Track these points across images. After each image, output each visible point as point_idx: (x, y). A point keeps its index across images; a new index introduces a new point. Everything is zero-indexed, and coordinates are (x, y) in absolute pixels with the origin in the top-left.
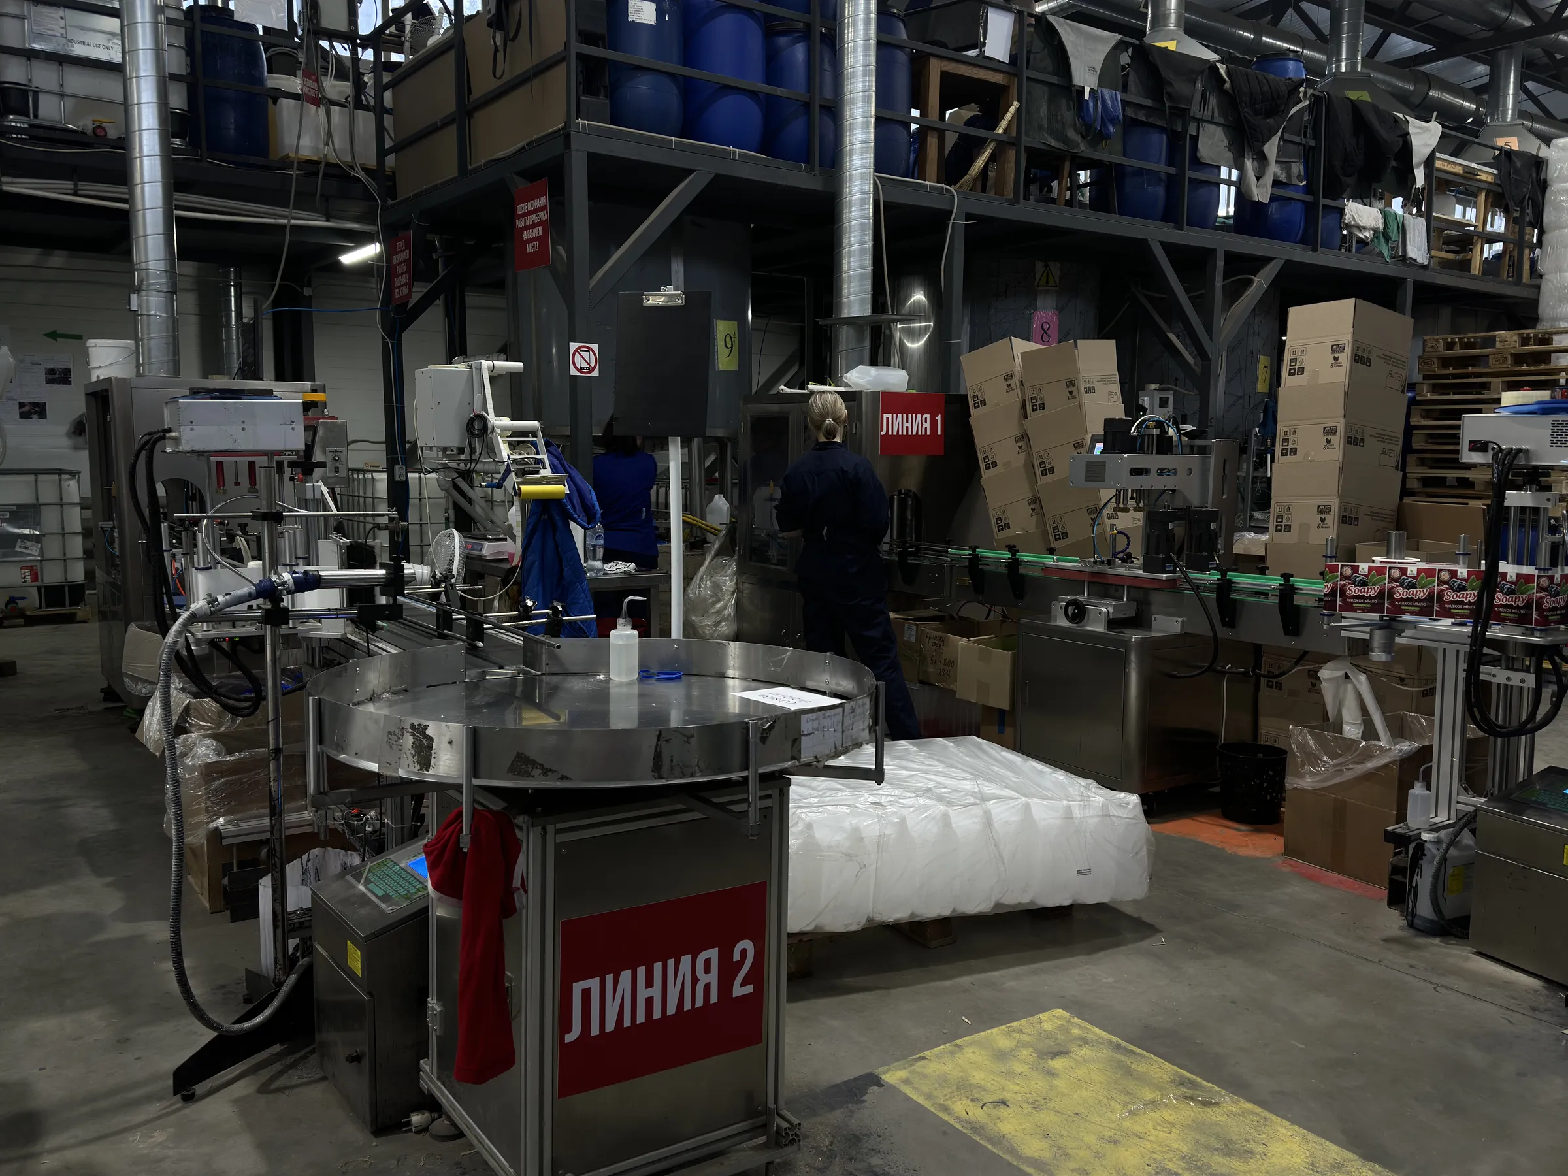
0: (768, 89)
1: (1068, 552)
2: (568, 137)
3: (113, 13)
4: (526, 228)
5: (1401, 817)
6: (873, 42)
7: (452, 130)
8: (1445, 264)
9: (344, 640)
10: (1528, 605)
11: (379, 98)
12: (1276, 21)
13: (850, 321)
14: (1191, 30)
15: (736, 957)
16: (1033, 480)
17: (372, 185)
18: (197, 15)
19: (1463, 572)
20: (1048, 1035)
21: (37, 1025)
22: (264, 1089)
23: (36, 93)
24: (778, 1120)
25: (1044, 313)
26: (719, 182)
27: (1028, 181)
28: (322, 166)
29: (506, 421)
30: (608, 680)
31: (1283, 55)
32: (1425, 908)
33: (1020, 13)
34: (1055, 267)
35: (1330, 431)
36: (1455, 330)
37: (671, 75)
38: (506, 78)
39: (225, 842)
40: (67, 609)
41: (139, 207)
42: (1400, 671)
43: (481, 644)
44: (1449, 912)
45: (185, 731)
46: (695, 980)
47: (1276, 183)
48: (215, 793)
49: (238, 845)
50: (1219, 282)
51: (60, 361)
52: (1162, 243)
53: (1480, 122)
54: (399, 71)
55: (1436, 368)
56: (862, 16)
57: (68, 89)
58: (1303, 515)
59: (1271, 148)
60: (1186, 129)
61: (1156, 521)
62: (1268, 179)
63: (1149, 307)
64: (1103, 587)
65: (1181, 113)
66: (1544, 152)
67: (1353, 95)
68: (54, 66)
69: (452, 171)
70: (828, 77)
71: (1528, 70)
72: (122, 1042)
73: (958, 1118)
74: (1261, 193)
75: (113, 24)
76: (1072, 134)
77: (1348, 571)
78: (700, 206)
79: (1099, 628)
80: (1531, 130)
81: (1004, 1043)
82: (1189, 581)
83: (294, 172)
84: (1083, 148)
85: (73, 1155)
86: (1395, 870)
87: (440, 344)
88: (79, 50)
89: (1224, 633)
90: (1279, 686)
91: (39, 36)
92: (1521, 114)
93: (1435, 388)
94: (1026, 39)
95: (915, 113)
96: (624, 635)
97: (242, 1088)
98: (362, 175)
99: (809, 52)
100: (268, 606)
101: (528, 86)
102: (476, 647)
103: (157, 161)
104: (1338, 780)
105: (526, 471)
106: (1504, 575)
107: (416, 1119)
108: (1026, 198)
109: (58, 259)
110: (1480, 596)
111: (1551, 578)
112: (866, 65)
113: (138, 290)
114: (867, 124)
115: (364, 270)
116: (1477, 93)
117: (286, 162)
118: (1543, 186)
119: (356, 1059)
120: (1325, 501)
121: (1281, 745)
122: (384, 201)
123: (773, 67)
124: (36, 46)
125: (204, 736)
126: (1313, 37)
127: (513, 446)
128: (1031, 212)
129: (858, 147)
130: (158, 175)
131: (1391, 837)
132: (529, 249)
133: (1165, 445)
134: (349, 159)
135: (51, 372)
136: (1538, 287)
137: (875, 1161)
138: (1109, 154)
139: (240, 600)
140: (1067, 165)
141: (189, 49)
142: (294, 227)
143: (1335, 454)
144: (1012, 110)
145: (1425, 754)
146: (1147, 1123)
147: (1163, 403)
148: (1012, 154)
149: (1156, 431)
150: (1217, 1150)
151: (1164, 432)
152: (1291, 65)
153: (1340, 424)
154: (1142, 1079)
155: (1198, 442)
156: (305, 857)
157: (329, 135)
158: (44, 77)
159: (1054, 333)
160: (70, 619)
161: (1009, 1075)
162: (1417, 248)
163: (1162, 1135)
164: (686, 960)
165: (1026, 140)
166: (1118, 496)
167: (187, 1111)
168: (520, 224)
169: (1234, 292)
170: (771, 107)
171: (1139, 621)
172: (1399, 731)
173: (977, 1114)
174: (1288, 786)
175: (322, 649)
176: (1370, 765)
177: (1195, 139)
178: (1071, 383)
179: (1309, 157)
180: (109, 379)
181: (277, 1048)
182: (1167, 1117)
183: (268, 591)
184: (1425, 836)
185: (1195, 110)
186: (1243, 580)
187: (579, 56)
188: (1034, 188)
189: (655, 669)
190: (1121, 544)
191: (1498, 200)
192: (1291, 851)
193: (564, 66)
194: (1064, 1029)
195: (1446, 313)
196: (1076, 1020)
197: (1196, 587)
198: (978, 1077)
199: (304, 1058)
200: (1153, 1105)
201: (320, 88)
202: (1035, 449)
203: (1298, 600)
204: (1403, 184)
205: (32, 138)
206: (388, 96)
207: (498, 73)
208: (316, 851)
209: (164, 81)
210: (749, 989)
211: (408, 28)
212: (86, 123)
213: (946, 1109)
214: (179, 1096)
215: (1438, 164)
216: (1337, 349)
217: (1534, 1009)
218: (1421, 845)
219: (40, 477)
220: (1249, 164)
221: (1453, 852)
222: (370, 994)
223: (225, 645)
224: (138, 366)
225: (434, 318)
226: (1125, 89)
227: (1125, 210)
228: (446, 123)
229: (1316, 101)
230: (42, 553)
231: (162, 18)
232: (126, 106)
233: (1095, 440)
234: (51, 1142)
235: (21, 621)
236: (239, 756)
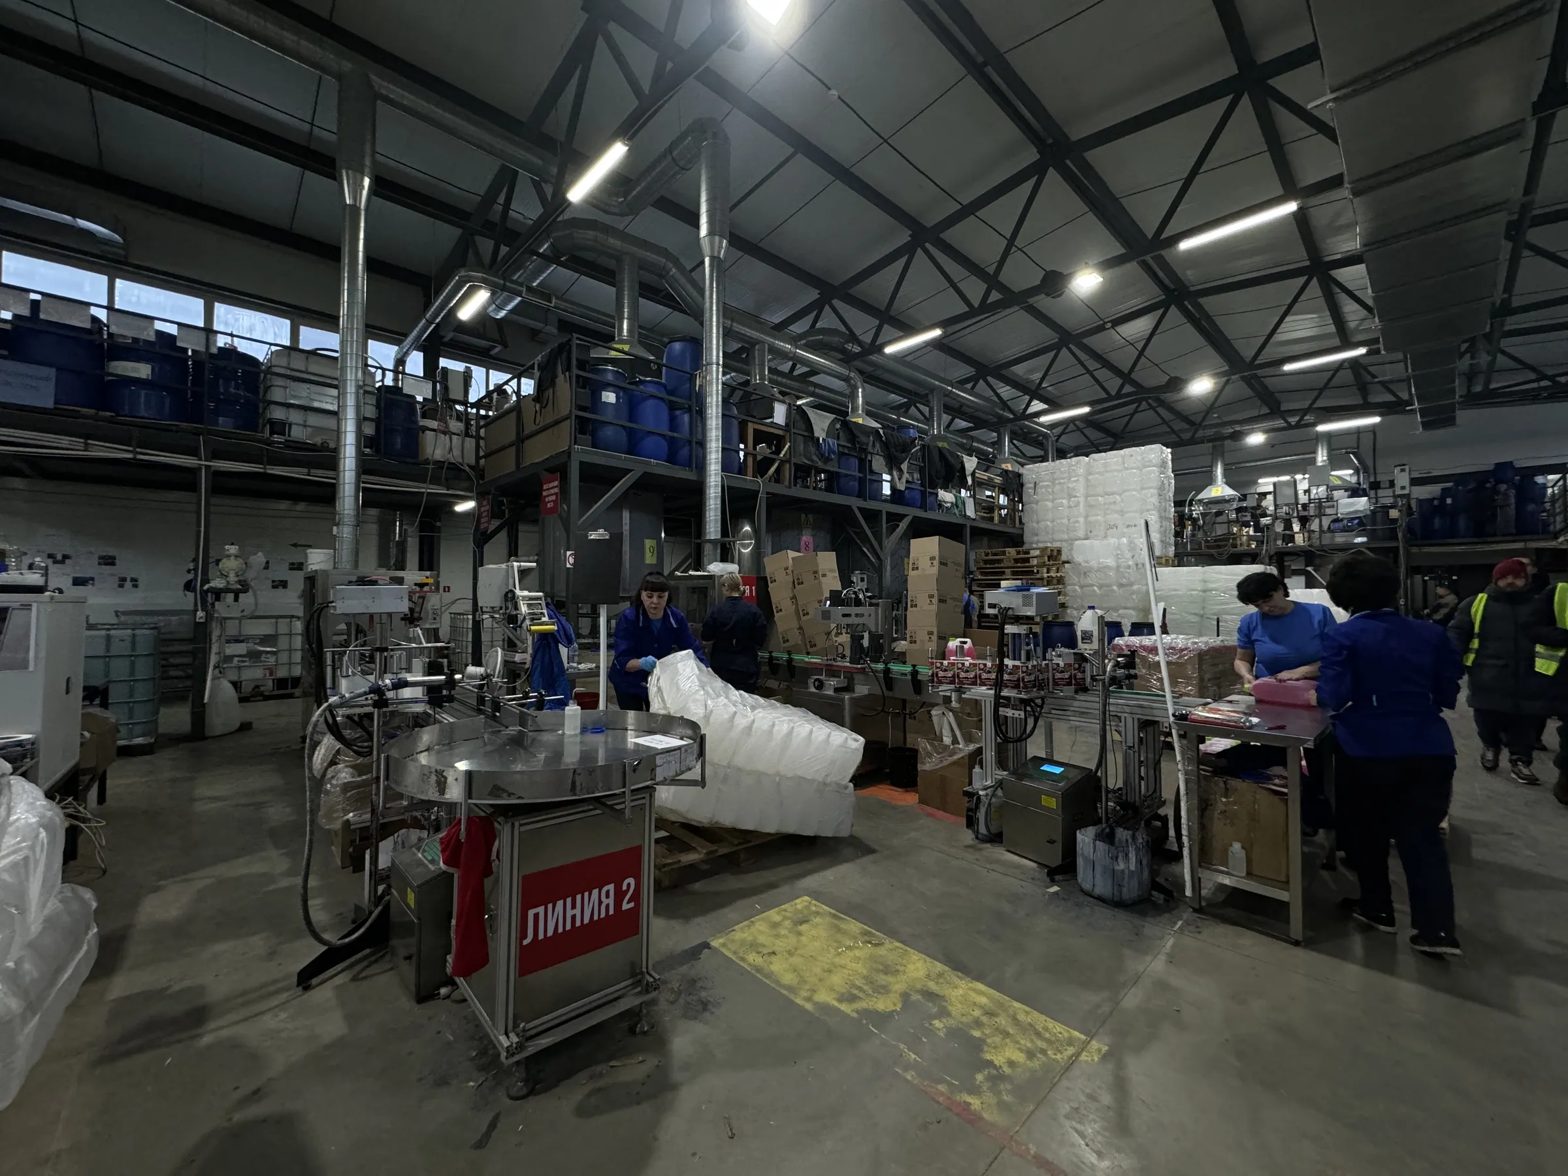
0: (670, 433)
1: (816, 654)
2: (570, 453)
3: (336, 387)
4: (548, 496)
5: (970, 783)
6: (720, 415)
7: (513, 449)
8: (983, 518)
9: (425, 713)
10: (1018, 680)
11: (478, 431)
12: (907, 411)
13: (710, 541)
14: (869, 414)
15: (624, 888)
16: (799, 619)
17: (472, 474)
18: (383, 390)
19: (989, 664)
20: (801, 911)
21: (219, 947)
22: (355, 979)
23: (290, 425)
24: (648, 977)
25: (806, 538)
26: (646, 475)
27: (796, 478)
28: (446, 464)
29: (526, 593)
30: (563, 734)
31: (908, 426)
32: (983, 830)
33: (790, 404)
34: (811, 517)
35: (931, 596)
36: (990, 548)
37: (623, 427)
38: (541, 425)
39: (352, 827)
40: (289, 691)
41: (341, 482)
42: (968, 710)
43: (498, 714)
44: (994, 830)
45: (335, 763)
46: (600, 903)
47: (907, 482)
48: (348, 799)
49: (360, 828)
50: (884, 526)
51: (297, 559)
52: (858, 508)
53: (995, 457)
54: (489, 420)
55: (982, 565)
56: (714, 403)
57: (308, 423)
58: (922, 636)
59: (904, 466)
60: (866, 457)
61: (856, 639)
62: (904, 480)
63: (855, 537)
64: (833, 672)
65: (865, 450)
66: (1022, 470)
67: (940, 444)
68: (302, 412)
69: (513, 468)
70: (700, 429)
71: (1014, 436)
72: (272, 954)
73: (750, 965)
74: (901, 486)
75: (334, 392)
76: (815, 458)
77: (939, 665)
78: (636, 485)
79: (831, 692)
80: (1016, 461)
81: (777, 918)
82: (871, 668)
83: (431, 466)
84: (820, 464)
85: (225, 1033)
86: (969, 810)
87: (504, 551)
88: (316, 404)
89: (887, 693)
90: (915, 718)
91: (295, 397)
92: (1011, 454)
93: (982, 574)
94: (793, 415)
95: (742, 446)
96: (573, 709)
97: (339, 980)
98: (467, 469)
99: (691, 417)
100: (377, 698)
101: (551, 430)
102: (495, 716)
103: (354, 460)
104: (941, 765)
105: (535, 618)
106: (1007, 666)
107: (443, 991)
108: (795, 485)
109: (301, 506)
110: (997, 676)
111: (1027, 667)
112: (717, 425)
113: (337, 525)
114: (718, 451)
115: (466, 514)
116: (993, 444)
117: (427, 462)
118: (1022, 485)
119: (409, 958)
120: (930, 629)
121: (915, 747)
122: (478, 482)
123: (673, 424)
124: (292, 402)
125: (346, 766)
126: (922, 418)
127: (529, 606)
128: (798, 492)
129: (713, 461)
130: (354, 467)
131: (966, 794)
132: (549, 505)
133: (858, 603)
134: (461, 460)
135: (293, 564)
136: (1023, 529)
137: (703, 994)
138: (831, 467)
139: (360, 695)
140: (813, 472)
141: (378, 406)
142: (428, 493)
143: (934, 607)
144: (787, 446)
145: (979, 751)
146: (846, 959)
147: (862, 580)
148: (787, 466)
149: (853, 596)
150: (882, 971)
151: (857, 597)
152: (912, 431)
153: (936, 593)
154: (845, 933)
155: (874, 601)
156: (396, 835)
157: (451, 449)
158: (295, 417)
159: (811, 546)
160: (291, 696)
161: (778, 936)
162: (970, 512)
163: (853, 965)
164: (595, 892)
165: (793, 460)
166: (837, 627)
167: (306, 996)
168: (544, 493)
169: (892, 530)
170: (672, 442)
171: (849, 688)
172: (969, 739)
173: (759, 960)
174: (919, 769)
175: (413, 717)
176: (955, 757)
177: (870, 462)
178: (816, 572)
179: (921, 471)
180: (316, 571)
181: (367, 951)
182: (857, 955)
183: (377, 690)
184: (981, 793)
185: (870, 449)
186: (895, 667)
187: (577, 417)
188: (799, 481)
189: (590, 727)
190: (840, 650)
191: (1003, 490)
192: (922, 801)
193: (568, 421)
194: (807, 907)
195: (985, 541)
196: (814, 902)
197: (874, 672)
198: (762, 939)
199: (384, 955)
200: (849, 948)
201: (447, 427)
202: (799, 603)
203: (919, 677)
204: (963, 484)
205: (286, 446)
206: (482, 431)
207: (537, 422)
208: (404, 831)
209: (361, 420)
210: (632, 905)
211: (494, 400)
212: (318, 440)
213: (743, 959)
214: (300, 988)
215: (977, 475)
216: (932, 558)
217: (1033, 879)
218: (979, 798)
219: (279, 620)
220: (895, 473)
221: (994, 800)
222: (419, 919)
223: (356, 718)
224: (335, 563)
225: (502, 536)
226: (838, 438)
227: (841, 492)
228: (511, 445)
229: (923, 446)
230: (277, 661)
231: (362, 391)
232: (338, 433)
233: (826, 600)
234: (212, 1025)
235: (261, 698)
236: (364, 777)
